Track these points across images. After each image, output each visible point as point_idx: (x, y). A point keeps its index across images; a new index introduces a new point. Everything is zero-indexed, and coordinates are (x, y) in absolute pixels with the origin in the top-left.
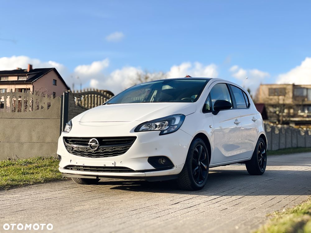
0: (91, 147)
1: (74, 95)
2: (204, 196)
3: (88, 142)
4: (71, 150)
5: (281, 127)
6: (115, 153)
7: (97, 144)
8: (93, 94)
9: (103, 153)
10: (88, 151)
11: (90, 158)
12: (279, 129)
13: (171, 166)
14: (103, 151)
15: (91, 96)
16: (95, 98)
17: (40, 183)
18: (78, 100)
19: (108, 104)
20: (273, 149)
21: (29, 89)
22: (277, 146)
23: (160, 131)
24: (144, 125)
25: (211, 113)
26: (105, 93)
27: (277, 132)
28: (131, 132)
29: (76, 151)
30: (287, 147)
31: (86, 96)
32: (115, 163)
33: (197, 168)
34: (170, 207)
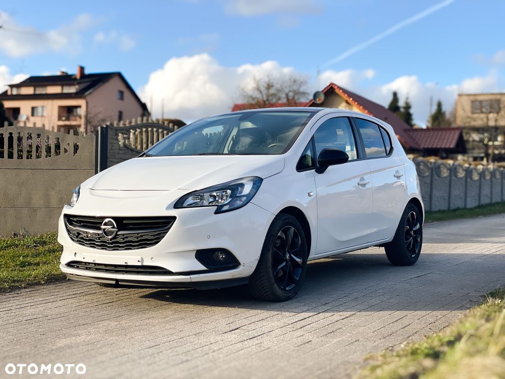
0: (105, 233)
1: (116, 130)
2: (287, 314)
3: (101, 223)
4: (75, 237)
5: (483, 169)
6: (144, 243)
7: (114, 227)
8: (150, 127)
9: (123, 243)
10: (102, 239)
11: (104, 251)
12: (479, 172)
13: (235, 264)
14: (123, 239)
15: (147, 132)
16: (153, 133)
17: (39, 284)
18: (124, 138)
19: (147, 156)
20: (468, 206)
21: (80, 107)
22: (475, 199)
23: (216, 207)
24: (192, 197)
25: (314, 170)
26: (171, 125)
27: (476, 177)
28: (168, 208)
29: (82, 238)
30: (494, 201)
31: (138, 130)
32: (142, 259)
33: (284, 264)
34: (219, 338)
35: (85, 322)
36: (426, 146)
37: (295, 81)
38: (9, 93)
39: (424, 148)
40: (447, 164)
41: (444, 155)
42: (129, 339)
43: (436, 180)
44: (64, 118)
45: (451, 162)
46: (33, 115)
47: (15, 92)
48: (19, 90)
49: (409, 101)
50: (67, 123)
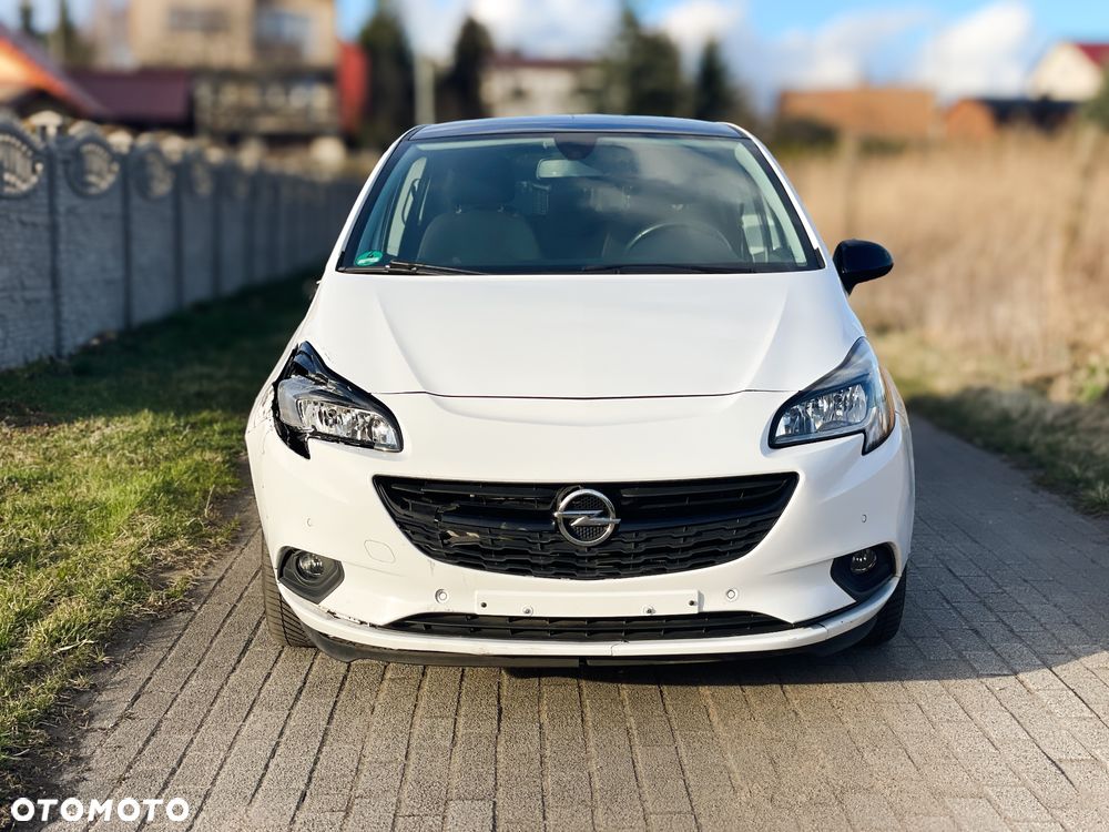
0: (571, 531)
9: (636, 555)
11: (566, 581)
14: (637, 546)
23: (863, 436)
32: (701, 596)
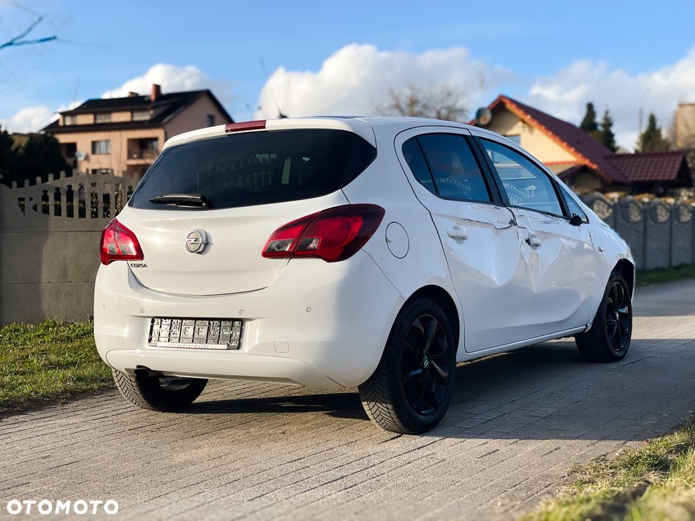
21: (156, 139)
34: (378, 448)
35: (204, 431)
36: (636, 179)
37: (449, 94)
38: (61, 123)
39: (633, 181)
40: (666, 203)
41: (661, 190)
42: (265, 451)
43: (651, 226)
44: (135, 156)
45: (671, 201)
46: (94, 152)
47: (69, 121)
48: (74, 118)
49: (609, 115)
50: (141, 162)
